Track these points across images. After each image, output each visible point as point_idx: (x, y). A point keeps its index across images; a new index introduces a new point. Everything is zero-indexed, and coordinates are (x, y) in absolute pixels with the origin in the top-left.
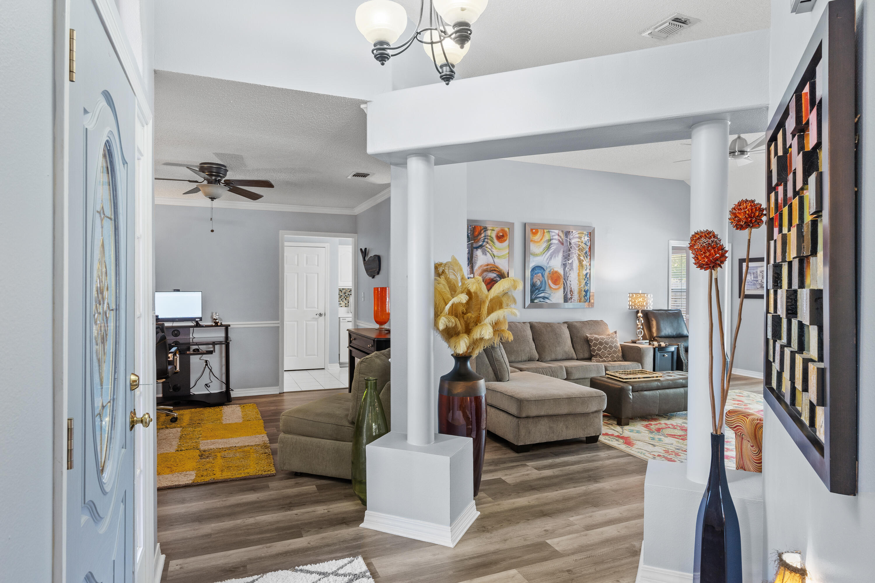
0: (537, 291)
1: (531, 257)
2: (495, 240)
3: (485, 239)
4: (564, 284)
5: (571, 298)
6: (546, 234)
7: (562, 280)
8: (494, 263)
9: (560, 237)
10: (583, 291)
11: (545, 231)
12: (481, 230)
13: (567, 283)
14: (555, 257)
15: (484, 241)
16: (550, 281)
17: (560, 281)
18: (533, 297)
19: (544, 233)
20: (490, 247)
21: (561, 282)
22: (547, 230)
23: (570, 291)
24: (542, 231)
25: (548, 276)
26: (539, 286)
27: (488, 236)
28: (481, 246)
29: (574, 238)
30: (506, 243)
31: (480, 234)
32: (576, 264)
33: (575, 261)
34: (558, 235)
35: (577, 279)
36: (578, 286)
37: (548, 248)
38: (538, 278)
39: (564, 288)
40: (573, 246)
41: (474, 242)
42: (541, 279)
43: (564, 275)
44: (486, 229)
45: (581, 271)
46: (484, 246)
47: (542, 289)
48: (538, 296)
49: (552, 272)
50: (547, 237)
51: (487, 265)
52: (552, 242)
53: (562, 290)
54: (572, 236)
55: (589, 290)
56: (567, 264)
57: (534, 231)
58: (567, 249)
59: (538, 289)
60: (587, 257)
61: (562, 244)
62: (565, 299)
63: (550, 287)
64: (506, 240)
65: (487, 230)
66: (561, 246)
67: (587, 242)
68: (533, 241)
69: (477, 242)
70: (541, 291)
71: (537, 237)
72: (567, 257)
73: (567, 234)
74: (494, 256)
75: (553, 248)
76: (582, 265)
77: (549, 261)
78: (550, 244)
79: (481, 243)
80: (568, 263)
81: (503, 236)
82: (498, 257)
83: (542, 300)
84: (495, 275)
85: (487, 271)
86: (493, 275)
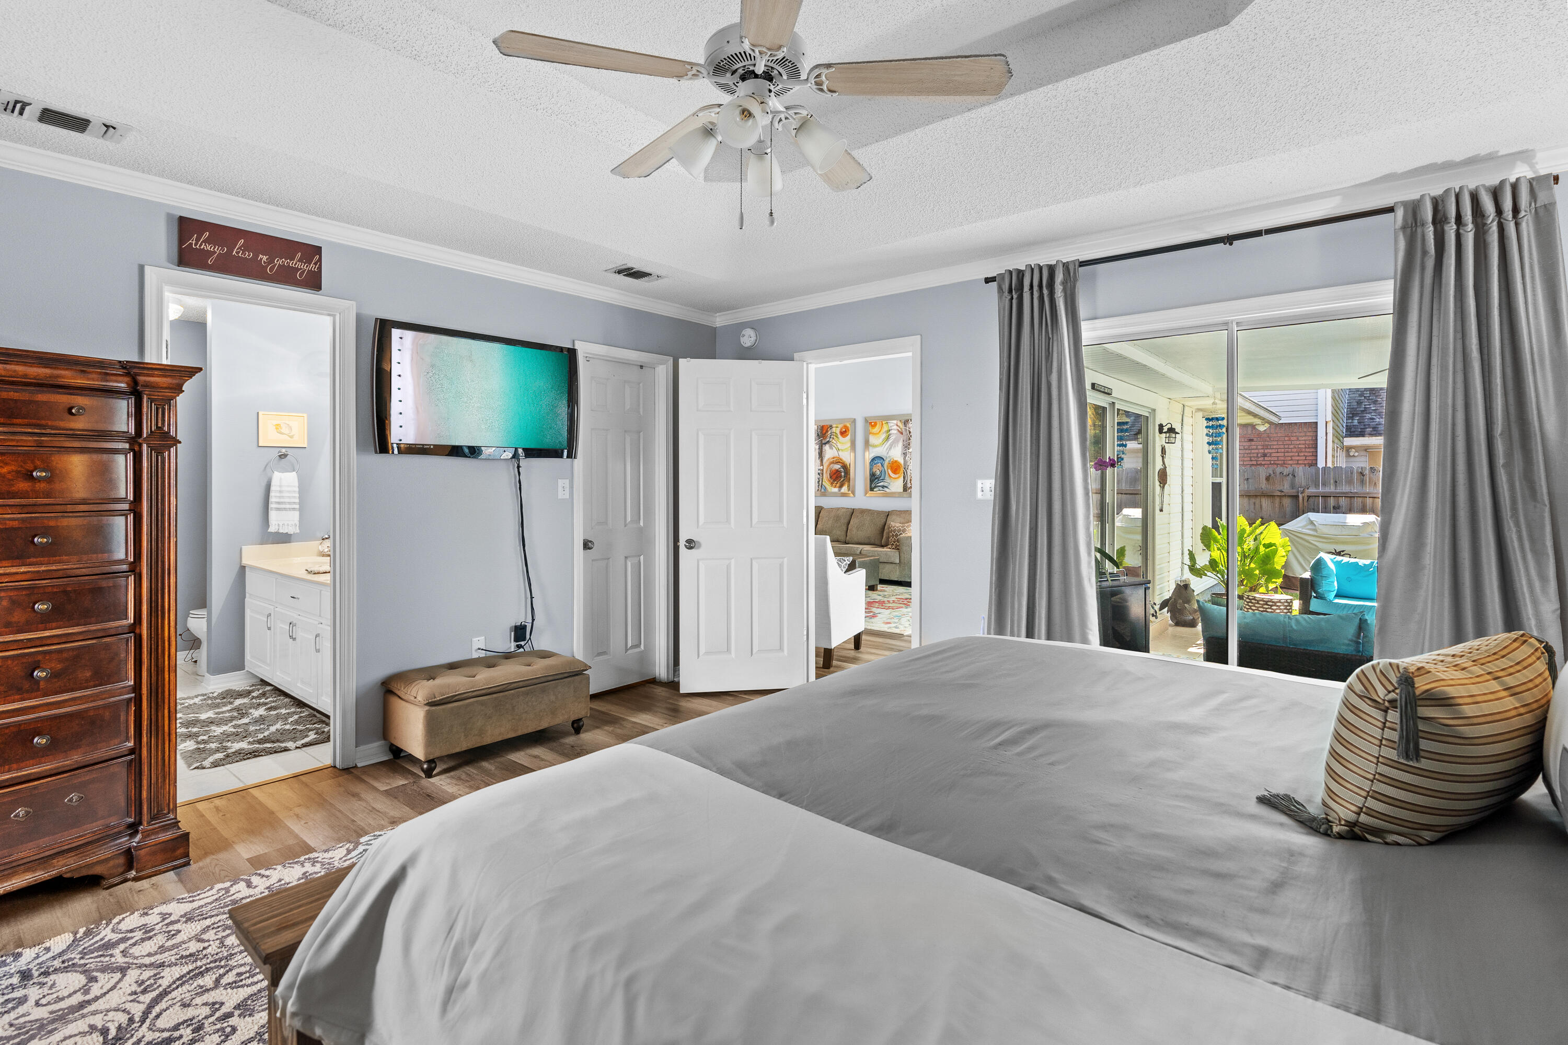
0: (877, 480)
1: (871, 449)
2: (839, 436)
3: (832, 435)
4: (904, 473)
6: (884, 425)
7: (902, 469)
8: (839, 456)
9: (899, 427)
11: (884, 422)
12: (827, 429)
13: (907, 473)
15: (830, 438)
16: (889, 470)
17: (900, 471)
18: (873, 486)
19: (882, 424)
20: (835, 442)
21: (902, 471)
22: (886, 422)
23: (910, 480)
25: (888, 466)
26: (878, 475)
27: (833, 433)
28: (828, 442)
30: (848, 438)
31: (827, 431)
34: (897, 425)
37: (888, 438)
38: (878, 467)
39: (904, 478)
41: (823, 439)
42: (881, 468)
43: (905, 464)
44: (831, 427)
46: (831, 442)
47: (881, 478)
48: (877, 485)
49: (892, 461)
50: (885, 428)
51: (833, 458)
52: (890, 432)
53: (902, 478)
57: (874, 423)
58: (907, 438)
59: (878, 478)
61: (902, 433)
62: (905, 488)
63: (890, 476)
64: (848, 435)
65: (833, 428)
66: (901, 435)
68: (874, 433)
69: (825, 439)
70: (880, 480)
71: (876, 430)
72: (907, 446)
73: (906, 422)
74: (839, 450)
75: (892, 438)
77: (889, 451)
78: (889, 435)
79: (828, 440)
80: (909, 452)
81: (846, 431)
82: (842, 450)
83: (881, 489)
84: (840, 467)
85: (832, 463)
86: (837, 467)
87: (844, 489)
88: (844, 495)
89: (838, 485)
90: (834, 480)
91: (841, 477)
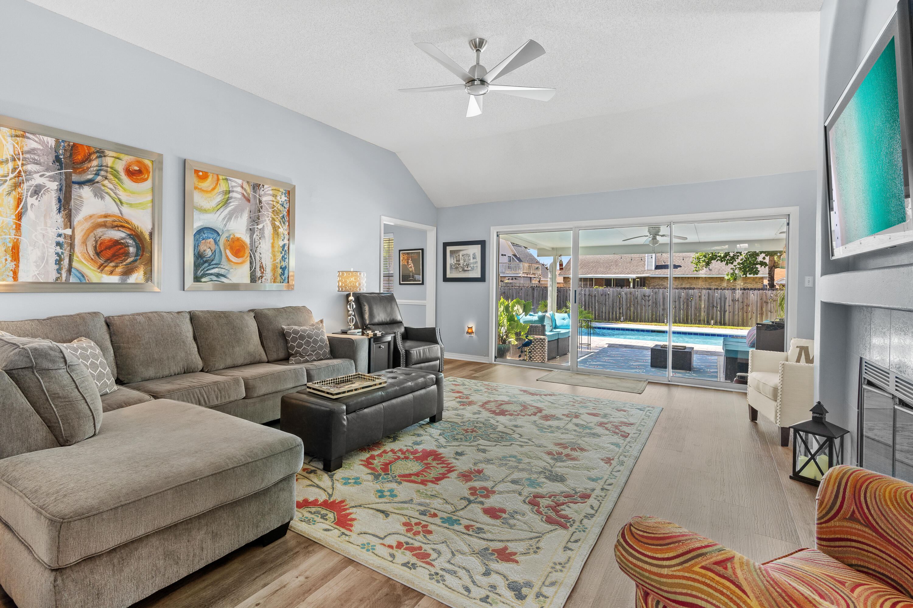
0: (206, 265)
1: (194, 213)
2: (123, 177)
3: (101, 170)
4: (251, 257)
5: (262, 277)
6: (222, 182)
7: (248, 251)
8: (121, 214)
9: (245, 190)
10: (279, 268)
11: (221, 177)
12: (90, 154)
13: (255, 256)
14: (237, 217)
15: (97, 174)
16: (228, 252)
17: (244, 253)
18: (199, 273)
19: (218, 179)
20: (111, 186)
21: (247, 255)
22: (224, 177)
23: (260, 267)
24: (215, 177)
25: (225, 244)
26: (209, 257)
27: (107, 167)
28: (90, 182)
29: (265, 194)
30: (148, 184)
31: (88, 159)
32: (269, 231)
33: (267, 226)
34: (242, 187)
35: (270, 251)
36: (272, 261)
37: (226, 203)
38: (208, 245)
39: (251, 263)
40: (265, 206)
41: (75, 172)
42: (213, 247)
43: (251, 244)
44: (101, 154)
45: (276, 241)
46: (98, 182)
47: (214, 262)
48: (207, 272)
49: (232, 238)
50: (223, 186)
51: (106, 216)
52: (231, 195)
53: (247, 265)
54: (263, 192)
55: (287, 266)
56: (256, 229)
57: (201, 174)
58: (255, 209)
59: (209, 262)
60: (284, 223)
61: (249, 200)
62: (253, 277)
63: (228, 260)
64: (146, 180)
65: (105, 156)
66: (246, 202)
67: (285, 203)
68: (199, 189)
69: (80, 173)
70: (213, 265)
71: (207, 184)
72: (255, 220)
73: (256, 187)
74: (121, 203)
75: (233, 205)
76: (278, 233)
77: (227, 222)
78: (229, 199)
79: (90, 177)
80: (258, 228)
81: (140, 172)
82: (130, 205)
83: (214, 278)
84: (123, 235)
85: (104, 225)
86: (117, 235)
87: (137, 277)
88: (136, 288)
89: (119, 270)
90: (109, 260)
91: (127, 254)
